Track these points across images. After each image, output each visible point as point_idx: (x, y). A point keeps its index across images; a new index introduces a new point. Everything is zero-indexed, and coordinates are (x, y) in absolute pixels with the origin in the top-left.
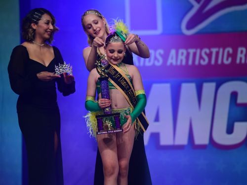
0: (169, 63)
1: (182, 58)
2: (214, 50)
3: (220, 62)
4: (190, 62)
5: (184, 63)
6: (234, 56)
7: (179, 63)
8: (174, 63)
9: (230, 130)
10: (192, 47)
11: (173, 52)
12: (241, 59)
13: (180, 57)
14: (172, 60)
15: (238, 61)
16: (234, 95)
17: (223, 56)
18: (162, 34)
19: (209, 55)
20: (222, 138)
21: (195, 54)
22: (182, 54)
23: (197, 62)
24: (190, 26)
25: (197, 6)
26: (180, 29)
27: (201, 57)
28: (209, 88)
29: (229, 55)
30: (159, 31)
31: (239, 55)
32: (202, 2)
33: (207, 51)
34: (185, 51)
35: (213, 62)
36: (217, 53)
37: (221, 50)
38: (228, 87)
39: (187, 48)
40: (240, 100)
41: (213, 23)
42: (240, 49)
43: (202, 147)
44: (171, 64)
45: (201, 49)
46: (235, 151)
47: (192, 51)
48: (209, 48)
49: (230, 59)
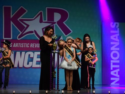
0: (13, 47)
1: (17, 45)
2: (25, 44)
3: (26, 47)
4: (19, 47)
5: (17, 47)
6: (30, 45)
7: (16, 47)
8: (15, 47)
9: (28, 64)
10: (19, 43)
11: (15, 44)
12: (31, 46)
13: (16, 45)
14: (14, 46)
15: (31, 47)
16: (29, 55)
17: (27, 45)
18: (12, 39)
19: (24, 45)
20: (26, 66)
21: (20, 45)
22: (17, 44)
23: (20, 47)
24: (19, 37)
25: (21, 33)
26: (17, 38)
27: (22, 45)
28: (23, 53)
29: (28, 45)
30: (11, 38)
31: (31, 45)
32: (23, 31)
33: (23, 44)
34: (18, 44)
35: (24, 47)
36: (26, 45)
37: (27, 44)
38: (28, 53)
39: (18, 43)
40: (31, 56)
41: (25, 37)
42: (31, 44)
43: (21, 68)
44: (14, 47)
45: (22, 43)
46: (29, 69)
47: (19, 44)
48: (24, 43)
49: (29, 46)
